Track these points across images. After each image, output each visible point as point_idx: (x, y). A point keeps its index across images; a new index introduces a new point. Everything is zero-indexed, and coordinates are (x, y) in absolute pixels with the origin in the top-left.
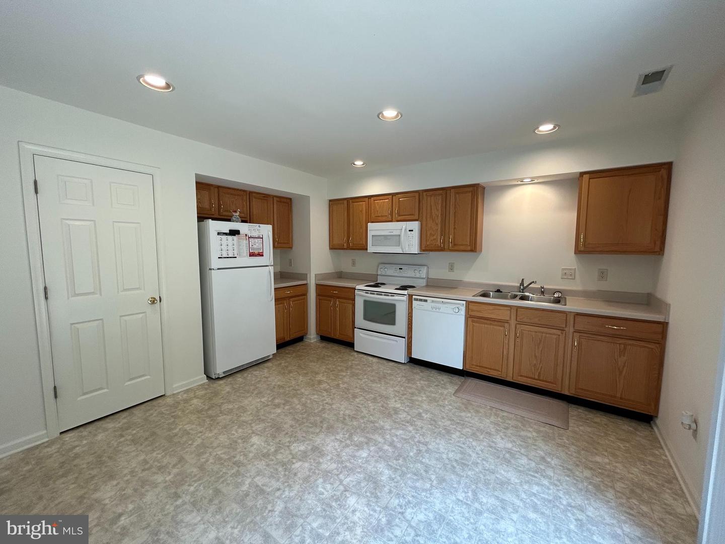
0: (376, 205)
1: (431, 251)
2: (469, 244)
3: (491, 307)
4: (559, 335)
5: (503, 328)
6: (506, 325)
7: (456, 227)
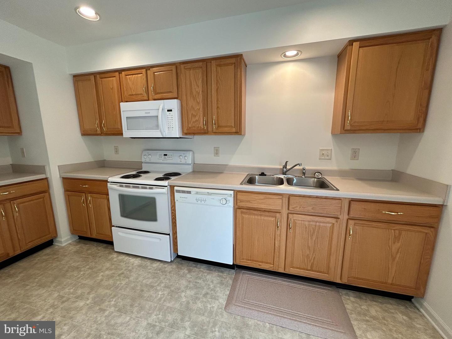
0: (129, 80)
1: (194, 134)
2: (233, 125)
3: (262, 197)
4: (333, 224)
5: (274, 218)
6: (278, 215)
7: (219, 106)
